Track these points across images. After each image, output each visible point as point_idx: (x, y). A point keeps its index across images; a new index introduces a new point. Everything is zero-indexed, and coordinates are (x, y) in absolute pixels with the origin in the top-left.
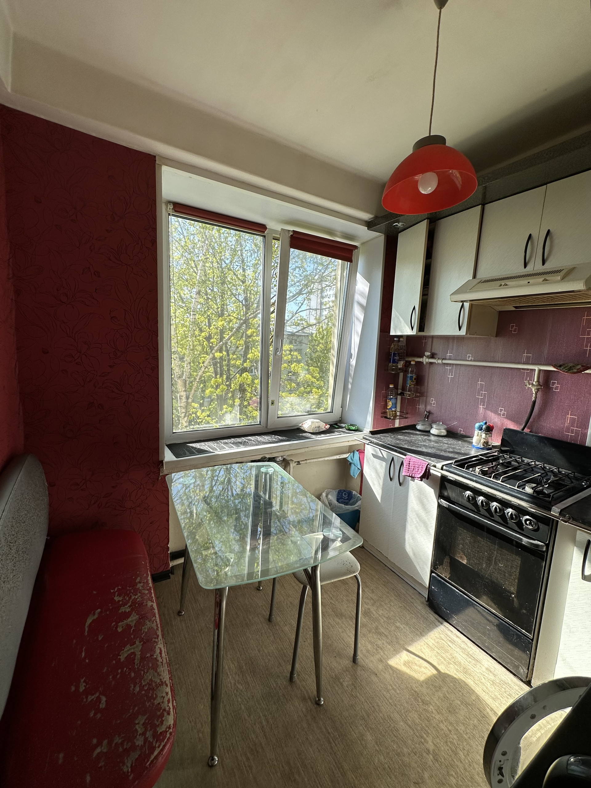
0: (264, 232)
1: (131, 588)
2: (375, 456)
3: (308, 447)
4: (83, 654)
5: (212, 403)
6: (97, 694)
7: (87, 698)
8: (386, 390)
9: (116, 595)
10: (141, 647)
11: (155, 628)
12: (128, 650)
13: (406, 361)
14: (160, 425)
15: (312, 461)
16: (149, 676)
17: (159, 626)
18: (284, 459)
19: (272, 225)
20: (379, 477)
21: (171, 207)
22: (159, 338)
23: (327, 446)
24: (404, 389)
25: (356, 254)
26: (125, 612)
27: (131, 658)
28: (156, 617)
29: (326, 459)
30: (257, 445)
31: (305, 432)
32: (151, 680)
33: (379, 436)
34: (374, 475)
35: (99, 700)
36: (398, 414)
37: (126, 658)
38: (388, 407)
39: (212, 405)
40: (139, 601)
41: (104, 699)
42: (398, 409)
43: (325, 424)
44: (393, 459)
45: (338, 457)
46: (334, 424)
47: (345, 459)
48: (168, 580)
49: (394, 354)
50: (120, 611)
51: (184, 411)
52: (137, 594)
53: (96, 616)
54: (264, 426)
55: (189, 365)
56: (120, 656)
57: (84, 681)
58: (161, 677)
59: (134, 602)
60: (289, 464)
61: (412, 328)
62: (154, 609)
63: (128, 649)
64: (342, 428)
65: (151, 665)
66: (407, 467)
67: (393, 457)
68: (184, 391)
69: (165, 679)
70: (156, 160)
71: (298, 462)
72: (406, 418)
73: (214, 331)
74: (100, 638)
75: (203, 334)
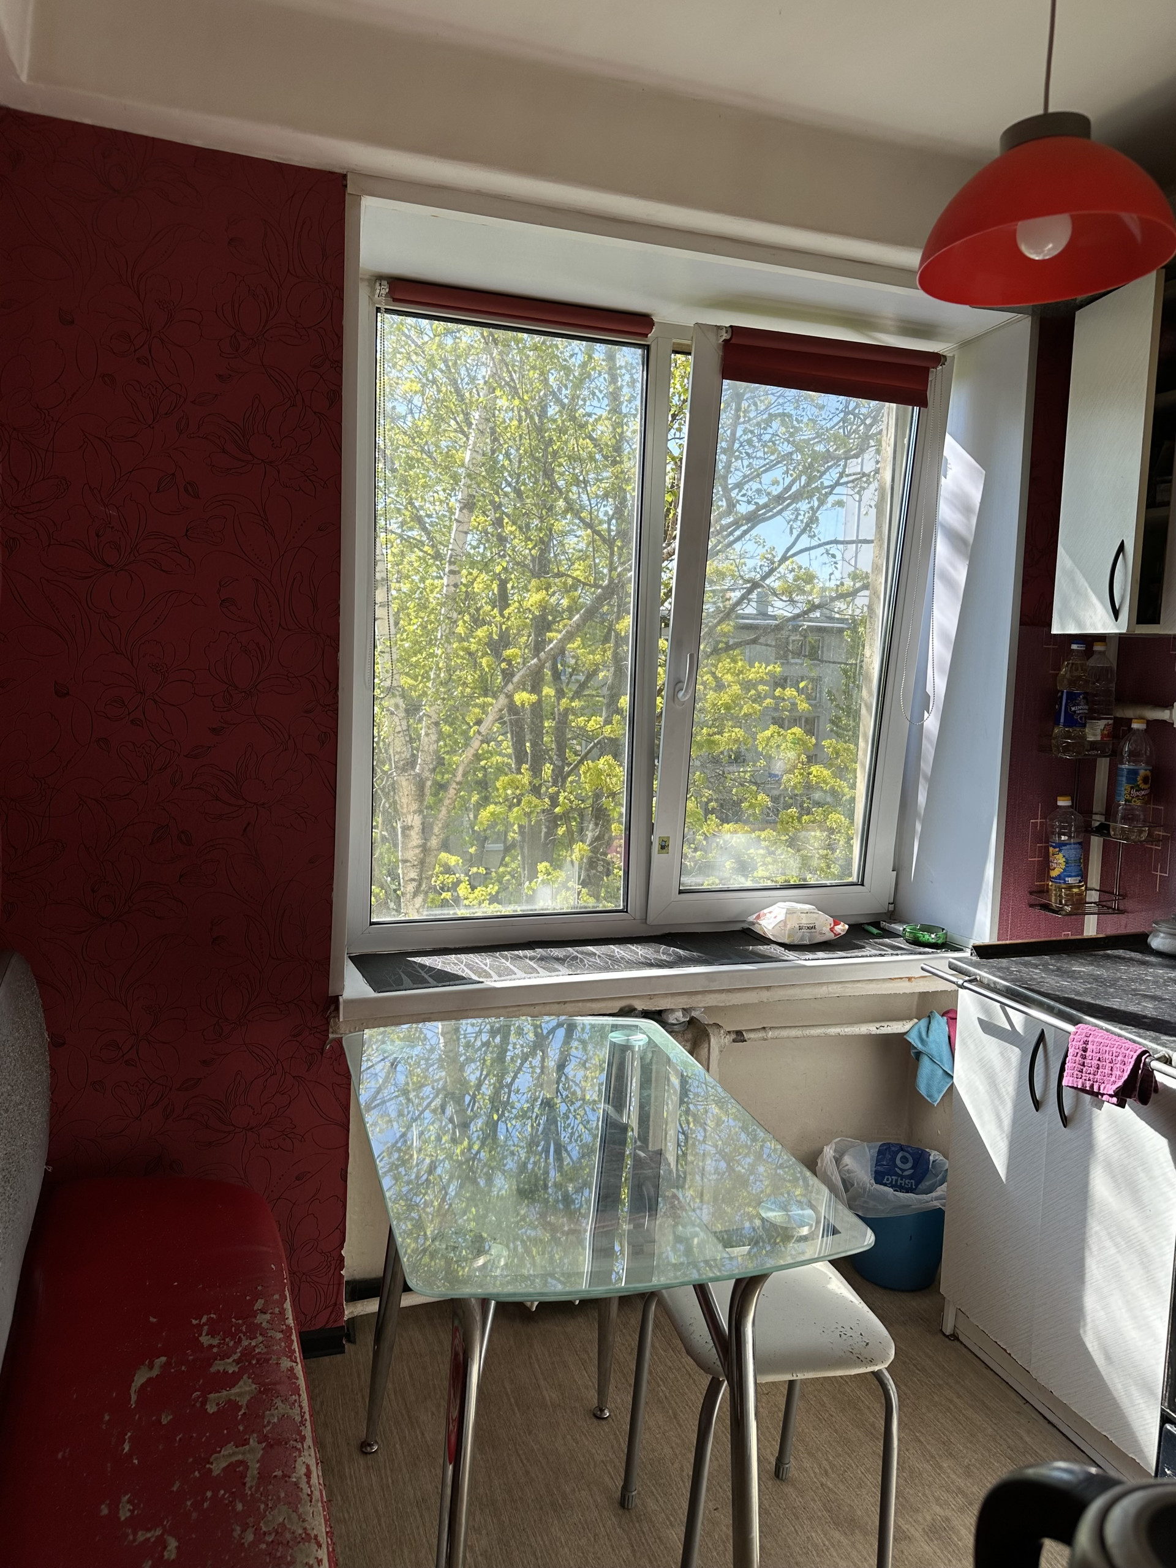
0: (646, 335)
1: (240, 1322)
2: (988, 1027)
3: (768, 988)
4: (127, 1447)
5: (507, 859)
6: (158, 1532)
7: (135, 1534)
8: (1044, 817)
9: (204, 1334)
10: (261, 1452)
11: (298, 1419)
12: (230, 1455)
13: (1116, 719)
14: (334, 894)
15: (784, 1033)
16: (279, 1516)
17: (307, 1416)
18: (692, 1022)
19: (665, 313)
20: (999, 1096)
21: (383, 292)
22: (340, 654)
23: (836, 990)
24: (1110, 811)
25: (939, 378)
26: (225, 1372)
27: (236, 1472)
28: (299, 1395)
29: (833, 1031)
30: (607, 969)
31: (766, 941)
32: (283, 1524)
33: (1004, 962)
34: (982, 1087)
35: (162, 1543)
36: (1093, 896)
37: (224, 1469)
38: (1054, 874)
39: (506, 865)
40: (259, 1353)
41: (173, 1544)
42: (1094, 880)
43: (831, 920)
44: (1042, 1038)
45: (872, 1029)
46: (868, 924)
47: (901, 1037)
48: (339, 1357)
49: (1072, 697)
50: (213, 1370)
51: (413, 874)
52: (255, 1338)
53: (155, 1372)
54: (638, 916)
55: (433, 730)
56: (212, 1463)
57: (129, 1501)
58: (306, 1525)
59: (248, 1354)
60: (708, 1035)
61: (1116, 613)
62: (297, 1379)
63: (231, 1451)
64: (893, 935)
65: (283, 1495)
66: (1078, 1058)
67: (1043, 1031)
68: (415, 812)
69: (315, 1532)
70: (346, 186)
71: (739, 1033)
72: (1121, 912)
73: (514, 622)
74: (164, 1421)
75: (481, 633)
